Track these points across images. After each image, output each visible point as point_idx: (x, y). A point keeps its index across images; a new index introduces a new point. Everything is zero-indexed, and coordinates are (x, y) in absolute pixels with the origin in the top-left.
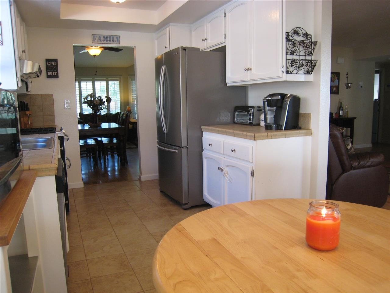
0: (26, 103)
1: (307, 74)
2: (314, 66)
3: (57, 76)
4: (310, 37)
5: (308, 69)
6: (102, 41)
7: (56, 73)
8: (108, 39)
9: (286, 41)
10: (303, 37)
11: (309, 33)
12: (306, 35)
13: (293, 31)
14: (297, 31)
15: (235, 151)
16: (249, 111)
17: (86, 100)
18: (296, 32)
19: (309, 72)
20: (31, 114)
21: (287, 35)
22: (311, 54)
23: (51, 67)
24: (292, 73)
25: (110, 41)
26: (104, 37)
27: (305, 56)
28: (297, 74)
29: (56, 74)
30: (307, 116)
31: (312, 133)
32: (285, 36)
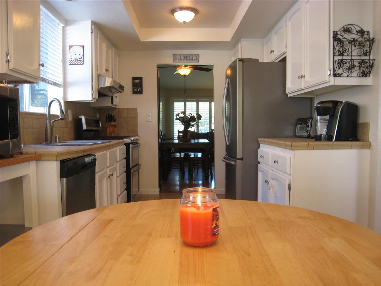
0: (113, 115)
1: (363, 76)
2: (372, 66)
3: (141, 92)
4: (367, 35)
5: (363, 71)
6: (183, 60)
7: (140, 89)
8: (188, 58)
9: (333, 41)
10: (357, 35)
11: (365, 29)
12: (361, 32)
13: (342, 29)
14: (349, 29)
15: (277, 162)
16: (308, 123)
17: (178, 117)
18: (347, 30)
19: (365, 75)
20: (116, 125)
21: (335, 34)
22: (368, 54)
23: (136, 84)
24: (342, 76)
25: (190, 59)
26: (184, 57)
27: (360, 56)
28: (347, 77)
29: (140, 91)
30: (366, 126)
31: (370, 146)
32: (332, 36)
